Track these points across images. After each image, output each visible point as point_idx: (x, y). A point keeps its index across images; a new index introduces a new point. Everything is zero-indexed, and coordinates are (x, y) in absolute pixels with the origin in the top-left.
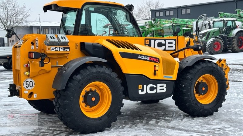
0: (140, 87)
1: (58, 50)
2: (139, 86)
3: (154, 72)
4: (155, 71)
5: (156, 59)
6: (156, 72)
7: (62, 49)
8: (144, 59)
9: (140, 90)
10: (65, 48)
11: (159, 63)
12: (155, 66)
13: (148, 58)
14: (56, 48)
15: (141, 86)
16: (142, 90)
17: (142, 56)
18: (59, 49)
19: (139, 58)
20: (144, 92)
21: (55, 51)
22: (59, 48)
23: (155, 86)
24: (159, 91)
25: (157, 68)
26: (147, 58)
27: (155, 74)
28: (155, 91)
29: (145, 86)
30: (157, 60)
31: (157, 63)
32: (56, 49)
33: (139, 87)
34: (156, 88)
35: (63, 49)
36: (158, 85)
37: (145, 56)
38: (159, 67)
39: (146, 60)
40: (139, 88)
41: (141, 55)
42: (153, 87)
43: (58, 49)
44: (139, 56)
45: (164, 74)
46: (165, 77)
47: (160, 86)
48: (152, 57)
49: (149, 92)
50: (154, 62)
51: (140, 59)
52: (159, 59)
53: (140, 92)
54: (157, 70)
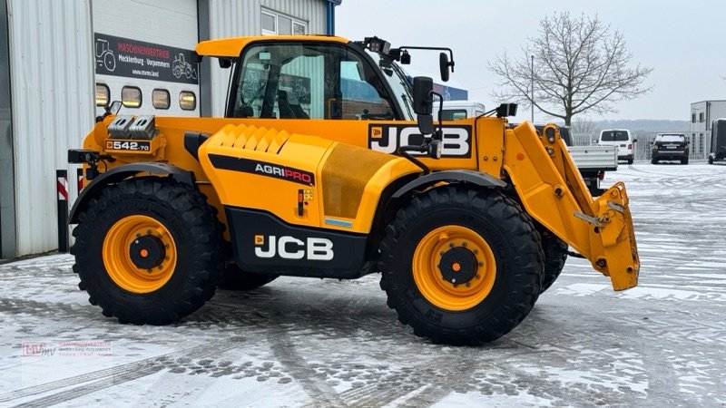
0: (259, 241)
1: (127, 147)
2: (257, 237)
3: (297, 206)
4: (301, 205)
5: (304, 175)
6: (305, 207)
7: (134, 145)
8: (271, 172)
9: (258, 246)
10: (140, 144)
11: (314, 184)
12: (301, 192)
13: (281, 172)
14: (122, 143)
15: (262, 237)
16: (265, 248)
17: (265, 167)
18: (129, 145)
19: (257, 169)
20: (271, 254)
21: (122, 149)
22: (129, 143)
23: (300, 243)
24: (311, 256)
25: (307, 197)
26: (279, 172)
27: (301, 212)
28: (299, 255)
29: (272, 239)
30: (306, 178)
31: (308, 184)
32: (123, 146)
33: (256, 240)
34: (304, 248)
35: (136, 145)
36: (309, 239)
37: (272, 165)
38: (314, 195)
39: (277, 176)
40: (256, 243)
41: (263, 164)
42: (296, 244)
43: (126, 145)
44: (259, 165)
45: (326, 214)
46: (327, 222)
47: (316, 245)
48: (293, 170)
49: (284, 254)
50: (297, 181)
51: (259, 173)
52: (312, 175)
53: (259, 252)
54: (306, 203)
